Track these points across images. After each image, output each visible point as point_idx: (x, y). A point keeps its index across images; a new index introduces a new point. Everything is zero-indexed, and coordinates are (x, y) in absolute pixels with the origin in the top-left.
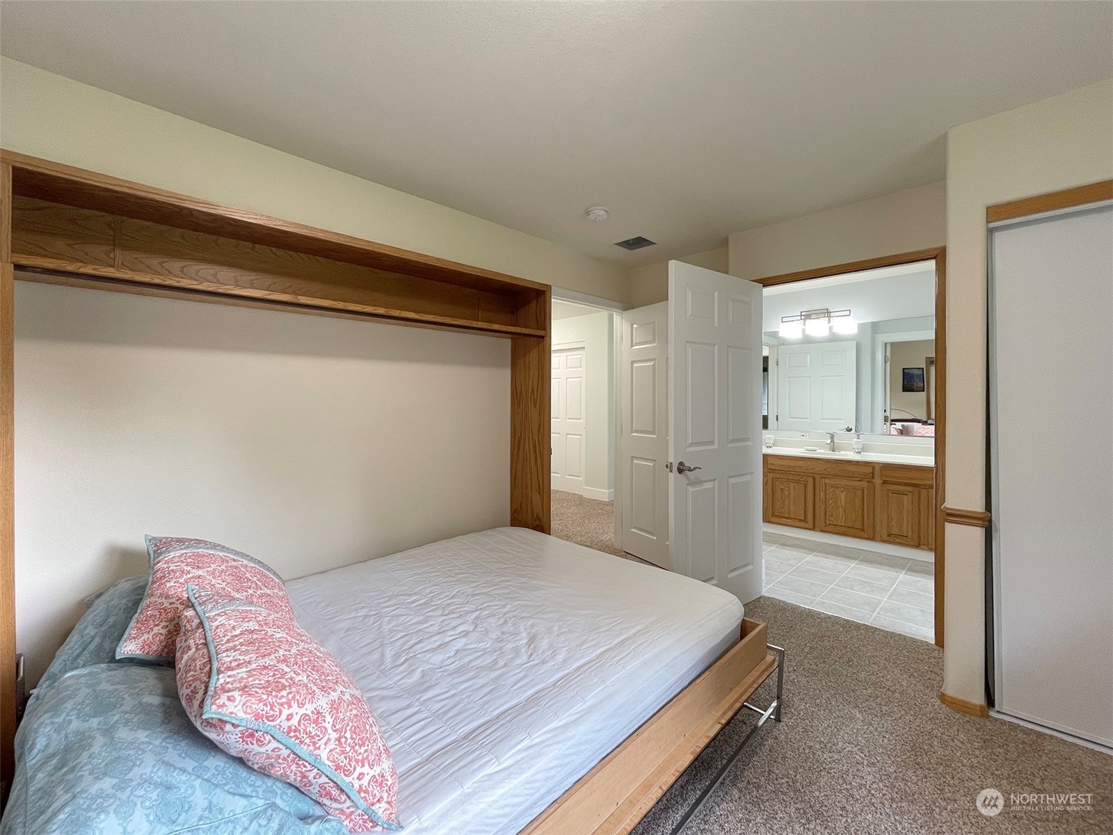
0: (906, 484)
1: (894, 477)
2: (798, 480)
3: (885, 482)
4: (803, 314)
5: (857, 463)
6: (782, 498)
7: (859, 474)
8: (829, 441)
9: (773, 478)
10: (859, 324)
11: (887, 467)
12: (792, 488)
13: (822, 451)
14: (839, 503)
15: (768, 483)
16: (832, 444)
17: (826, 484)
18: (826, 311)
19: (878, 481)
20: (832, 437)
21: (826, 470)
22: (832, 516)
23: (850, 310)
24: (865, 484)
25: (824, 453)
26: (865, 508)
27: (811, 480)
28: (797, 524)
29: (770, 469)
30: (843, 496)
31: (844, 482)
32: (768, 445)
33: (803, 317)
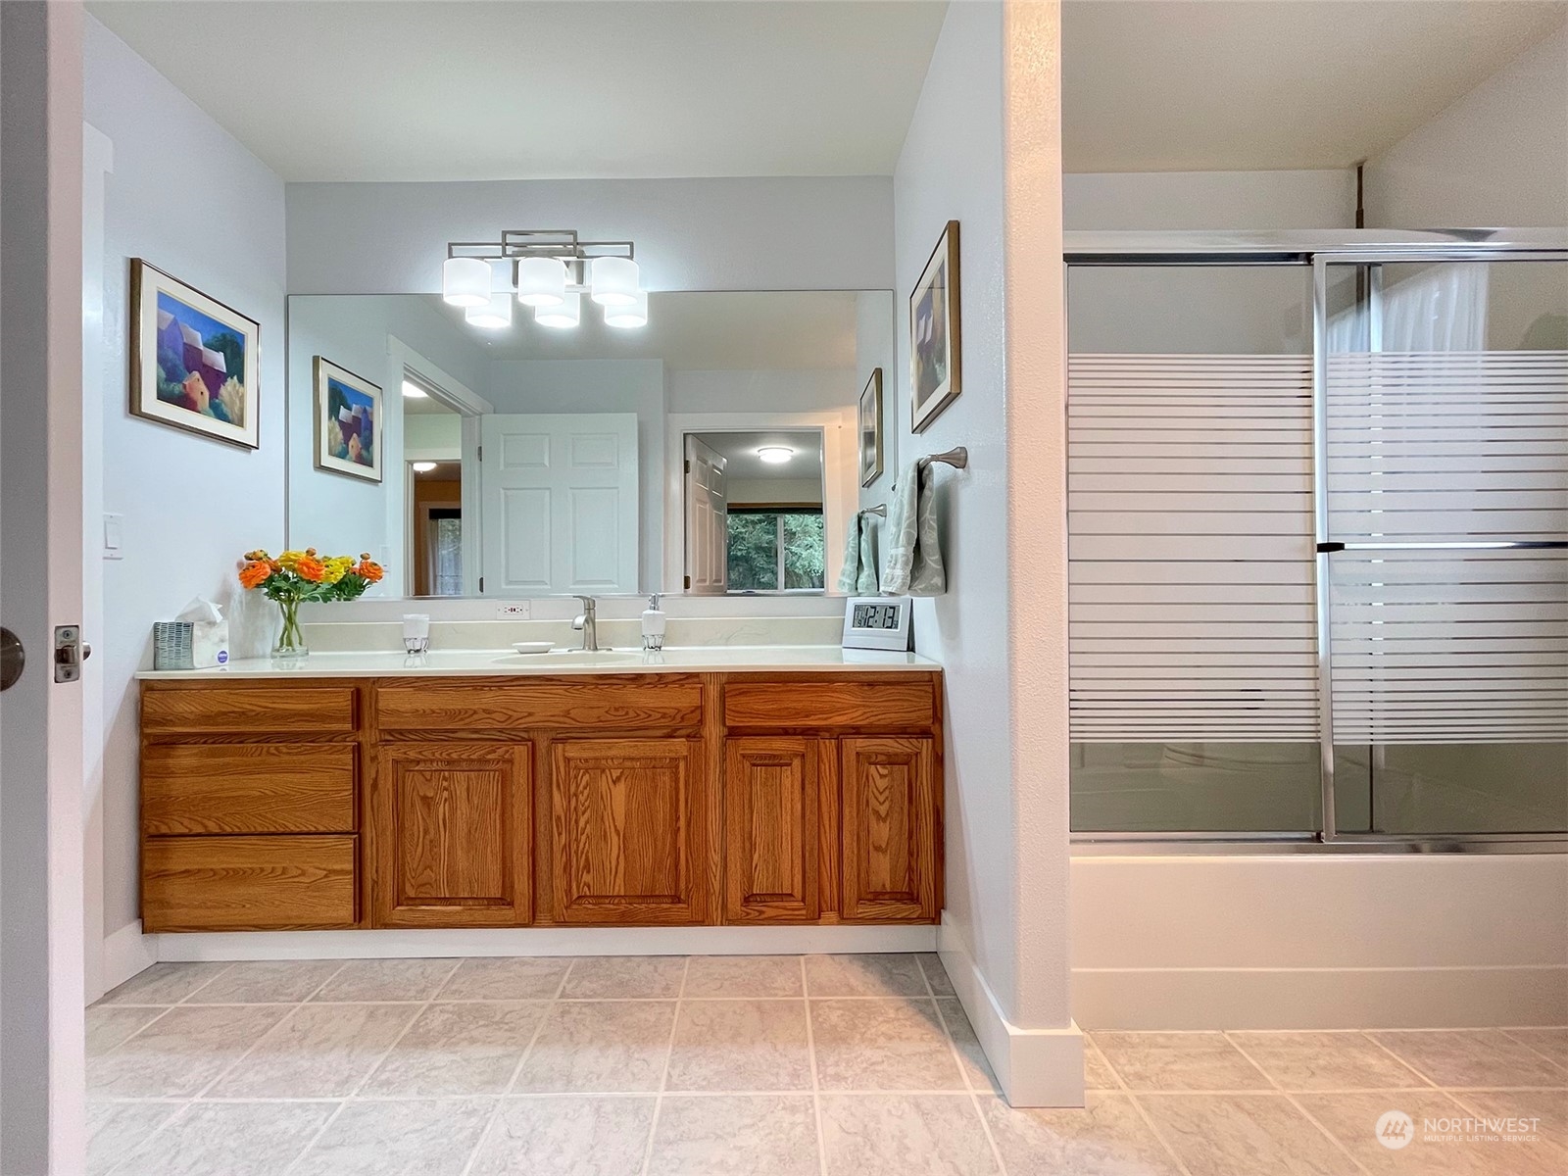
0: (785, 732)
1: (757, 715)
2: (482, 760)
3: (734, 733)
4: (510, 239)
5: (661, 680)
6: (426, 832)
7: (664, 716)
8: (580, 620)
9: (396, 762)
10: (652, 296)
11: (739, 683)
12: (461, 791)
13: (564, 651)
14: (607, 814)
15: (381, 783)
16: (590, 630)
17: (567, 760)
18: (570, 238)
19: (713, 731)
20: (590, 607)
21: (567, 714)
22: (587, 868)
23: (631, 244)
24: (680, 746)
25: (569, 659)
26: (682, 823)
27: (521, 752)
28: (479, 915)
29: (390, 732)
30: (620, 792)
31: (623, 747)
32: (409, 645)
33: (509, 250)
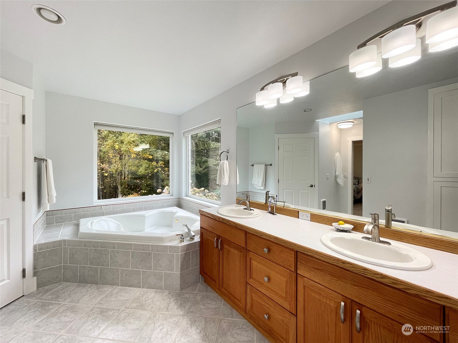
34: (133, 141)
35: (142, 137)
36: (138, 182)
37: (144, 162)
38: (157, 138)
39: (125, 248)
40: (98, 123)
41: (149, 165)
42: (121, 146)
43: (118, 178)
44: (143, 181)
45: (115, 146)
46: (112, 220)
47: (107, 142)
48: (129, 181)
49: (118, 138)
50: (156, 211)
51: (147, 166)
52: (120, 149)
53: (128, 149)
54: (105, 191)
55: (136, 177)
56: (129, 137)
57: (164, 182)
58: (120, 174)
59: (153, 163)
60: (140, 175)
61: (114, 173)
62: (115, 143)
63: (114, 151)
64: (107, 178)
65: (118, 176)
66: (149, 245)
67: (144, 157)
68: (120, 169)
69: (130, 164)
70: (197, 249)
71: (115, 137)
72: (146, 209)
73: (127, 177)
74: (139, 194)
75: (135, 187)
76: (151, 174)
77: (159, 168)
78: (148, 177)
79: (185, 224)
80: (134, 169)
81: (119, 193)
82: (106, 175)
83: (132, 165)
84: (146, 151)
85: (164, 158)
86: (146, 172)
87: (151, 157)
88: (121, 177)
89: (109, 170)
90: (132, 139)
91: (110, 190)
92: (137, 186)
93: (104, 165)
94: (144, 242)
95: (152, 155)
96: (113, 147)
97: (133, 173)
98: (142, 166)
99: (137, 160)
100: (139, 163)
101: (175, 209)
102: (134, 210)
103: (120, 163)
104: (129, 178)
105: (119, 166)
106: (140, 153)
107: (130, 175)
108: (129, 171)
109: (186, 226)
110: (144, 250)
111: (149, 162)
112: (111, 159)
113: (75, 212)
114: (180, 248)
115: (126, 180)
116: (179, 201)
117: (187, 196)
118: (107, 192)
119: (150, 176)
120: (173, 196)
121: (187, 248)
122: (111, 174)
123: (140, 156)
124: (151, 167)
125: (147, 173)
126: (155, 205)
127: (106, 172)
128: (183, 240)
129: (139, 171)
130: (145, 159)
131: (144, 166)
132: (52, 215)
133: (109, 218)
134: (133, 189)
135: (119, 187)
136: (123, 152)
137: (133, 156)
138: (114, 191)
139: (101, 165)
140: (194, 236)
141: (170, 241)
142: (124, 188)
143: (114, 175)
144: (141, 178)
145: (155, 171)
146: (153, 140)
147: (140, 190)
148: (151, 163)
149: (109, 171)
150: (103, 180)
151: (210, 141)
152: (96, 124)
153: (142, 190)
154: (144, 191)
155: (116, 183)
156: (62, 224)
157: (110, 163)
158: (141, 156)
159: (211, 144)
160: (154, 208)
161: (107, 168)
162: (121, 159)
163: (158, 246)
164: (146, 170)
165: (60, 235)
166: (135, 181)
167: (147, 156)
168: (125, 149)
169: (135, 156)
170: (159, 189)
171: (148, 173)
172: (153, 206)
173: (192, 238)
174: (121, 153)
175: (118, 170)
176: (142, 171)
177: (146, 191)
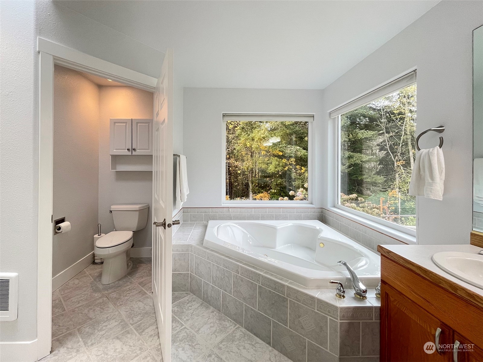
34: (263, 137)
35: (272, 133)
36: (268, 180)
37: (274, 159)
38: (288, 132)
39: (251, 278)
40: (227, 114)
41: (279, 163)
42: (252, 143)
43: (249, 175)
44: (273, 180)
45: (246, 143)
46: (239, 227)
47: (240, 141)
48: (259, 179)
49: (249, 135)
50: (290, 223)
51: (277, 163)
52: (251, 147)
53: (259, 146)
54: (238, 188)
55: (266, 175)
56: (259, 134)
57: (296, 181)
58: (251, 172)
59: (283, 160)
60: (269, 173)
61: (246, 170)
62: (247, 141)
63: (246, 149)
64: (240, 175)
65: (249, 173)
66: (283, 286)
67: (274, 154)
68: (251, 166)
69: (261, 162)
70: (374, 321)
71: (246, 135)
72: (277, 218)
73: (257, 174)
74: (269, 193)
75: (265, 186)
76: (281, 172)
77: (290, 166)
78: (277, 176)
79: (344, 260)
80: (264, 166)
81: (250, 190)
82: (239, 172)
83: (262, 163)
84: (276, 147)
85: (296, 154)
86: (276, 169)
87: (281, 154)
88: (252, 175)
89: (242, 167)
90: (262, 136)
91: (242, 187)
92: (266, 185)
93: (237, 163)
94: (276, 278)
95: (282, 152)
96: (245, 145)
97: (263, 171)
98: (271, 164)
99: (267, 158)
100: (268, 160)
101: (318, 225)
102: (263, 218)
103: (251, 160)
104: (259, 176)
105: (250, 164)
106: (270, 150)
107: (260, 173)
108: (260, 169)
109: (345, 264)
110: (276, 290)
111: (279, 159)
112: (244, 157)
113: (205, 212)
114: (339, 311)
115: (257, 177)
116: (322, 212)
117: (334, 207)
118: (240, 188)
119: (280, 175)
120: (313, 204)
121: (353, 315)
122: (243, 171)
123: (269, 153)
124: (281, 164)
125: (276, 171)
126: (288, 214)
127: (239, 169)
128: (342, 294)
129: (269, 169)
130: (275, 156)
131: (273, 163)
132: (187, 212)
133: (236, 224)
134: (263, 188)
135: (250, 185)
136: (253, 149)
137: (263, 153)
138: (246, 188)
139: (235, 162)
140: (365, 292)
141: (319, 287)
142: (255, 185)
143: (246, 173)
144: (271, 176)
145: (286, 169)
146: (284, 135)
147: (269, 189)
148: (281, 160)
149: (241, 169)
150: (237, 178)
151: (357, 130)
152: (224, 115)
153: (271, 189)
154: (273, 191)
155: (248, 181)
156: (195, 223)
157: (243, 161)
158: (271, 153)
159: (359, 134)
160: (287, 218)
161: (240, 166)
162: (252, 156)
163: (298, 291)
164: (276, 168)
165: (189, 237)
166: (265, 179)
167: (277, 152)
168: (255, 146)
169: (265, 152)
170: (291, 191)
171: (278, 171)
172: (286, 214)
173: (361, 295)
174: (252, 150)
175: (250, 168)
176: (271, 169)
177: (276, 191)
